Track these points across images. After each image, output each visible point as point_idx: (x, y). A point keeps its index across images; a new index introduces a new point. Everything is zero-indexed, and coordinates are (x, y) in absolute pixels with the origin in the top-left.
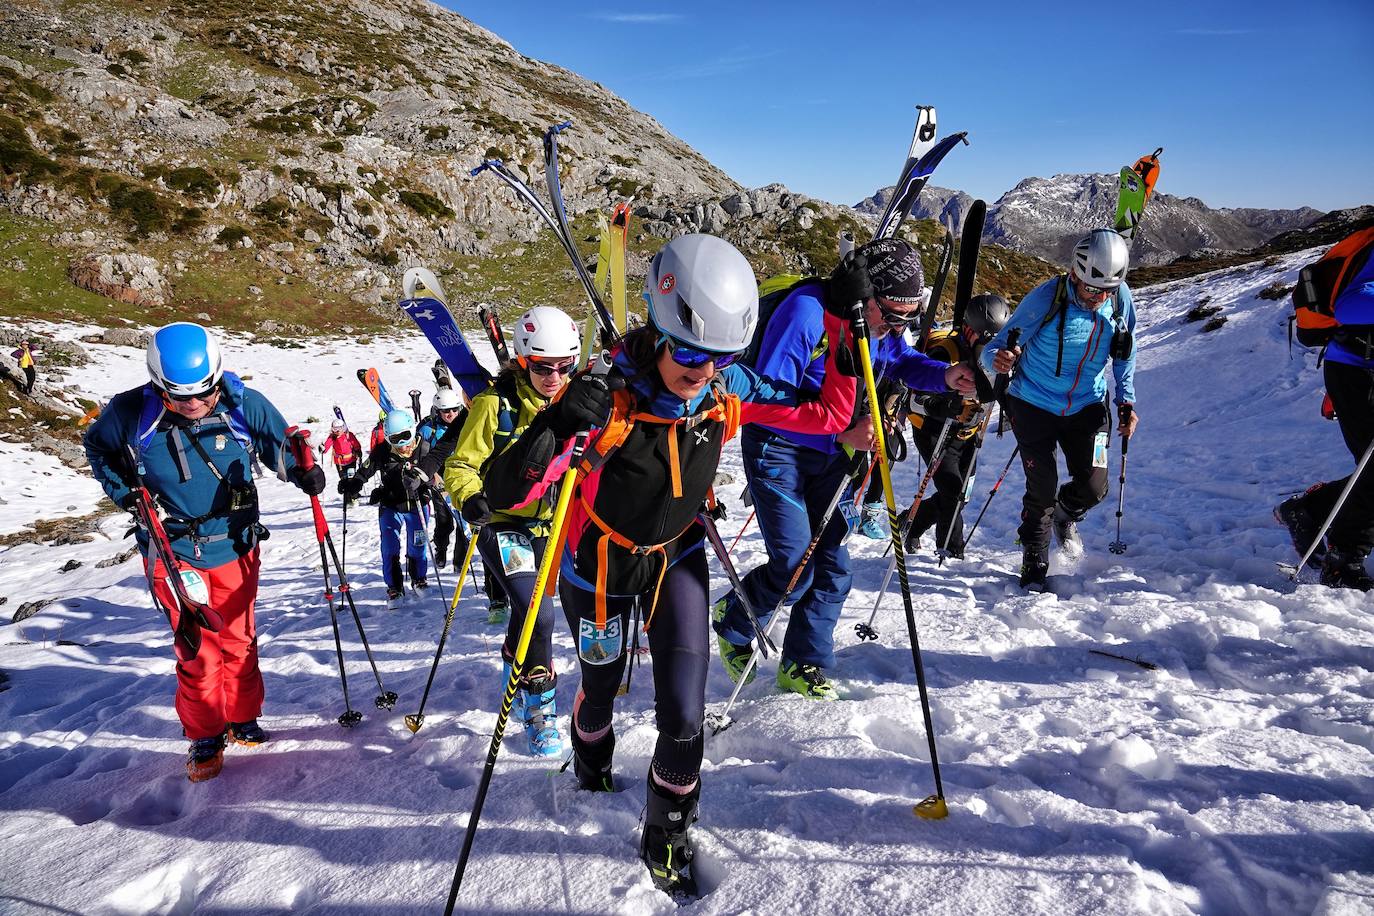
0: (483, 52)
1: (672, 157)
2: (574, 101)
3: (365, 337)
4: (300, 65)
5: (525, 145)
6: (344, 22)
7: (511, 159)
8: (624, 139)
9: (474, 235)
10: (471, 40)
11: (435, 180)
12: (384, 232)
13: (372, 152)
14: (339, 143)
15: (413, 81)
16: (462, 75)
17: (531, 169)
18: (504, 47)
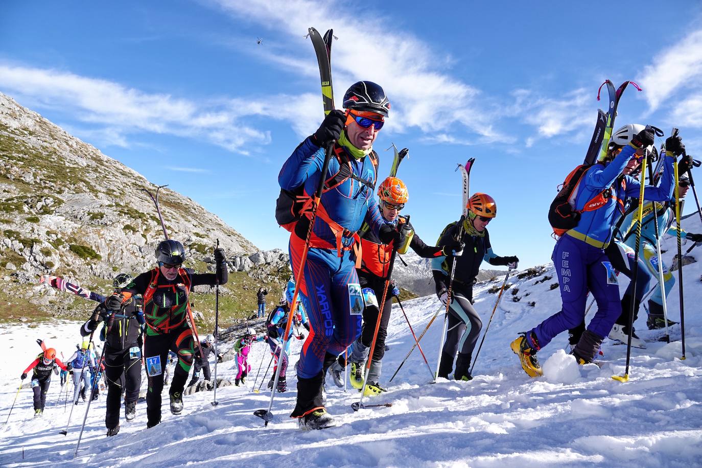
0: (129, 179)
1: (226, 235)
2: (176, 205)
3: (34, 324)
4: (23, 178)
5: (146, 224)
6: (52, 160)
7: (138, 231)
8: (201, 225)
9: (111, 269)
10: (123, 174)
11: (92, 239)
12: (57, 265)
13: (56, 224)
14: (37, 218)
15: (88, 190)
16: (116, 189)
17: (148, 236)
18: (141, 178)
